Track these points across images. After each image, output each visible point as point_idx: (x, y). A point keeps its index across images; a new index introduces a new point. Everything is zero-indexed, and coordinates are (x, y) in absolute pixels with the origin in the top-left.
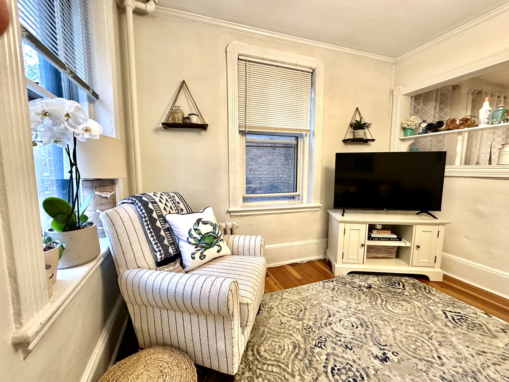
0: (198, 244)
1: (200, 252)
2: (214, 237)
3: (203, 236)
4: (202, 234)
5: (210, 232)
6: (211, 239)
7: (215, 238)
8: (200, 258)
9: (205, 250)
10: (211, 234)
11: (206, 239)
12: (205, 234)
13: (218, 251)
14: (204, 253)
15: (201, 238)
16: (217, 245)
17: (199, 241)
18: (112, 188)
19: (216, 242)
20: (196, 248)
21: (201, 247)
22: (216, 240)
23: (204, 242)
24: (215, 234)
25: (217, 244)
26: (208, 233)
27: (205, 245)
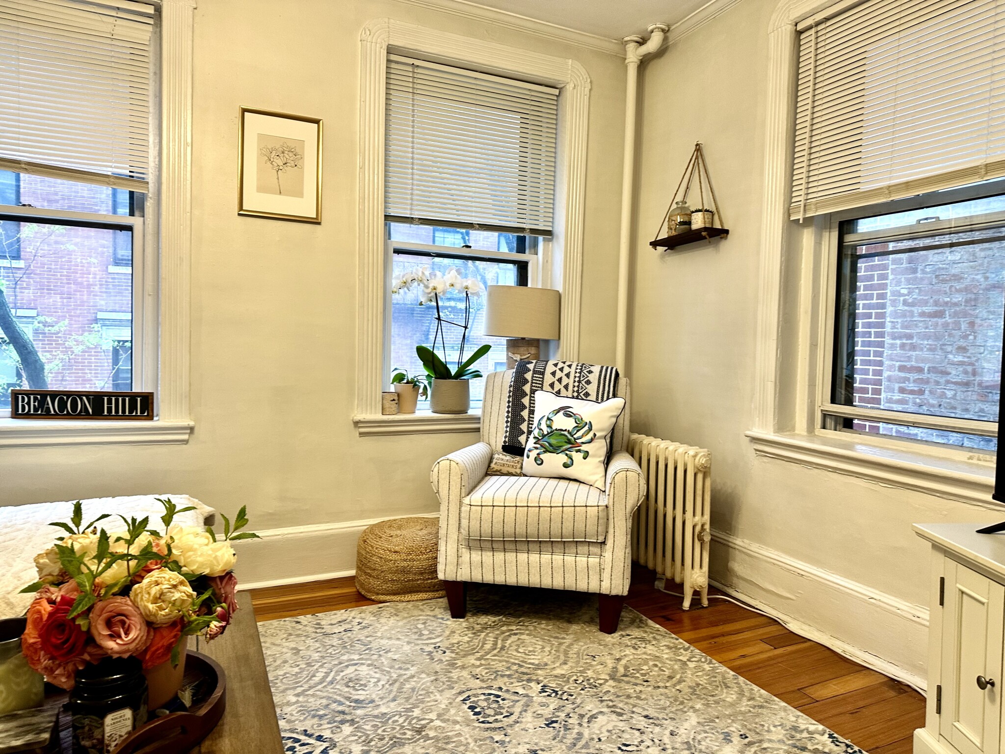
0: (539, 440)
1: (538, 451)
2: (569, 440)
3: (551, 432)
4: (551, 428)
5: (566, 430)
6: (561, 442)
7: (569, 442)
8: (536, 460)
9: (545, 452)
10: (566, 433)
11: (554, 437)
12: (556, 430)
13: (566, 466)
14: (542, 456)
15: (548, 433)
16: (567, 455)
17: (544, 436)
18: (528, 350)
19: (567, 450)
20: (535, 443)
21: (542, 446)
22: (569, 446)
23: (548, 441)
24: (572, 436)
25: (567, 452)
26: (562, 430)
27: (547, 444)
